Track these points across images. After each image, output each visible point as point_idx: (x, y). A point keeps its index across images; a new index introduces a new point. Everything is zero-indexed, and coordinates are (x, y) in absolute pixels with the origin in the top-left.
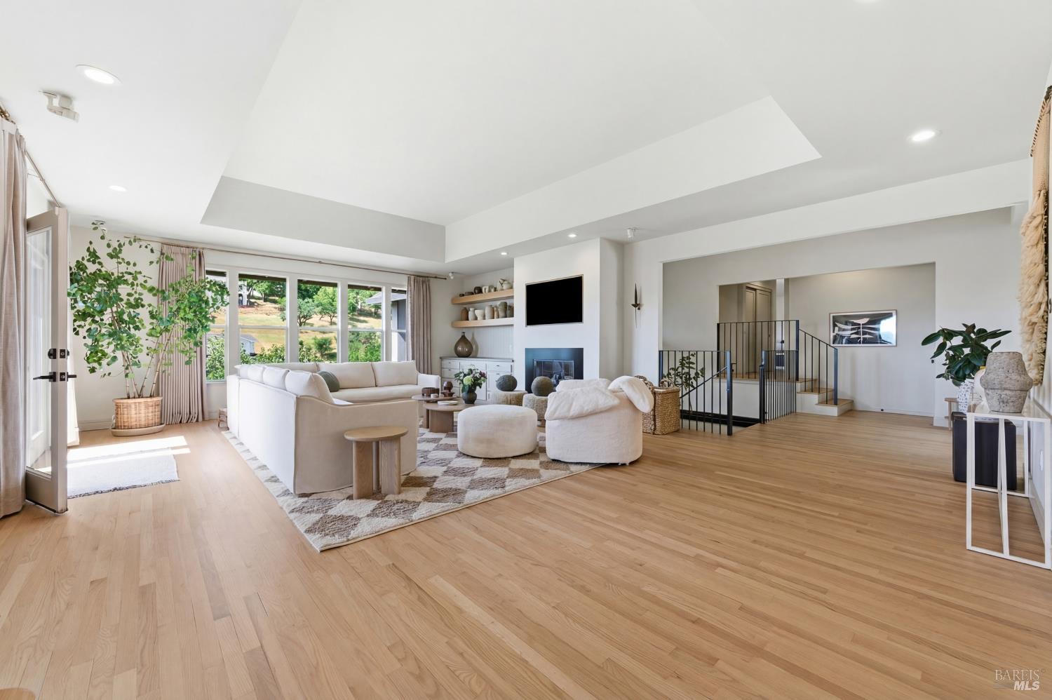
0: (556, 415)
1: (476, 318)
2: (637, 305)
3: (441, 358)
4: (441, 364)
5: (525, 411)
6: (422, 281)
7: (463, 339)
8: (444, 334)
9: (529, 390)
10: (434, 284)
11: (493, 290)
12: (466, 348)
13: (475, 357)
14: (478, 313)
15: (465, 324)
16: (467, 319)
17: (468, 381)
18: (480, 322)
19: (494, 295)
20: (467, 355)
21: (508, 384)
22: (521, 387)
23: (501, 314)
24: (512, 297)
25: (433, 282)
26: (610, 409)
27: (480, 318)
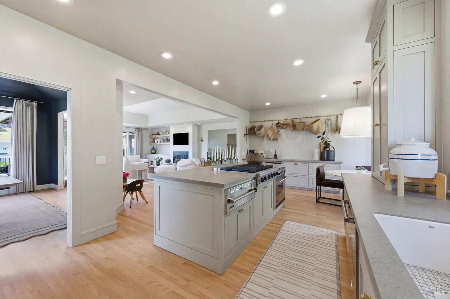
0: (179, 166)
1: (157, 142)
2: (202, 140)
3: (146, 154)
4: (146, 156)
5: (173, 166)
6: (140, 130)
7: (153, 149)
8: (147, 147)
9: (174, 163)
10: (144, 131)
11: (163, 134)
12: (154, 151)
13: (157, 154)
14: (159, 140)
15: (154, 144)
16: (155, 142)
17: (158, 160)
18: (159, 143)
19: (163, 135)
20: (155, 153)
21: (168, 161)
22: (172, 162)
23: (166, 141)
24: (169, 136)
25: (143, 131)
26: (190, 164)
27: (159, 142)
